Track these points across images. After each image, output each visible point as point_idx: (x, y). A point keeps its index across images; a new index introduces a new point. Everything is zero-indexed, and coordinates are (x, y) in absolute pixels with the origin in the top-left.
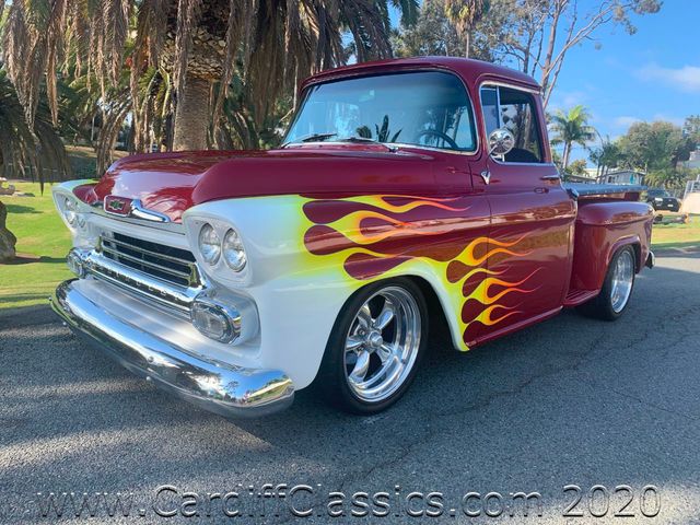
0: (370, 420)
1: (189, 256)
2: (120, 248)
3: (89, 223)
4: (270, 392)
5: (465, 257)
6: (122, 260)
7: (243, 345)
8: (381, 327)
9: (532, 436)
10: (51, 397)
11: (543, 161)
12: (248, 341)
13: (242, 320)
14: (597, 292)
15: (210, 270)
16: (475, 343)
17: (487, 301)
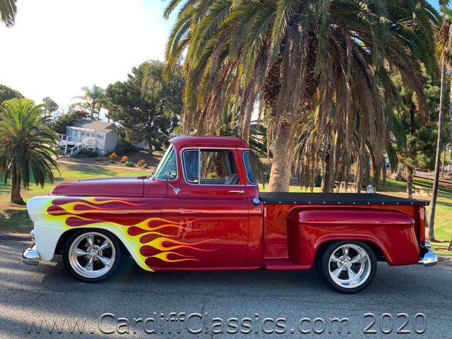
5: (143, 225)
14: (307, 267)
16: (159, 269)
17: (162, 249)
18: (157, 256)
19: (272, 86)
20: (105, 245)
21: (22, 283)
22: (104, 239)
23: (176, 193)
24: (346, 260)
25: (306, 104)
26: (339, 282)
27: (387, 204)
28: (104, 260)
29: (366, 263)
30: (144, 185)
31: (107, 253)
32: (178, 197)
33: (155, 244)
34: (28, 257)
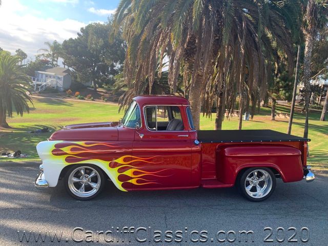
5: (120, 160)
14: (230, 185)
16: (131, 189)
17: (133, 176)
18: (130, 181)
19: (189, 48)
20: (93, 174)
21: (36, 202)
22: (92, 170)
23: (141, 137)
24: (256, 179)
25: (212, 61)
26: (251, 194)
27: (283, 141)
28: (93, 185)
29: (269, 181)
30: (118, 132)
31: (94, 180)
32: (142, 140)
33: (128, 173)
34: (39, 184)
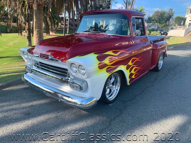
0: (111, 105)
1: (67, 70)
2: (41, 65)
3: (32, 59)
4: (91, 103)
5: (130, 63)
6: (42, 68)
7: (83, 91)
8: (112, 83)
9: (148, 105)
10: (32, 106)
11: (144, 35)
12: (84, 90)
13: (83, 86)
14: (156, 65)
15: (74, 74)
17: (134, 73)
18: (132, 77)
23: (133, 42)
